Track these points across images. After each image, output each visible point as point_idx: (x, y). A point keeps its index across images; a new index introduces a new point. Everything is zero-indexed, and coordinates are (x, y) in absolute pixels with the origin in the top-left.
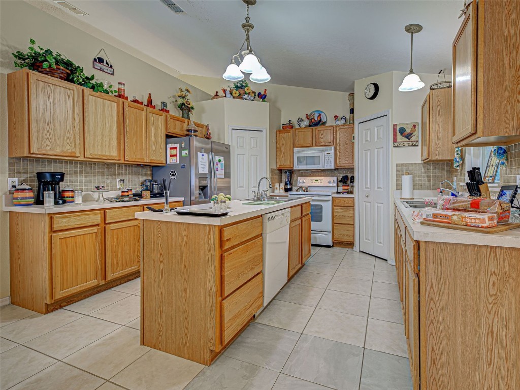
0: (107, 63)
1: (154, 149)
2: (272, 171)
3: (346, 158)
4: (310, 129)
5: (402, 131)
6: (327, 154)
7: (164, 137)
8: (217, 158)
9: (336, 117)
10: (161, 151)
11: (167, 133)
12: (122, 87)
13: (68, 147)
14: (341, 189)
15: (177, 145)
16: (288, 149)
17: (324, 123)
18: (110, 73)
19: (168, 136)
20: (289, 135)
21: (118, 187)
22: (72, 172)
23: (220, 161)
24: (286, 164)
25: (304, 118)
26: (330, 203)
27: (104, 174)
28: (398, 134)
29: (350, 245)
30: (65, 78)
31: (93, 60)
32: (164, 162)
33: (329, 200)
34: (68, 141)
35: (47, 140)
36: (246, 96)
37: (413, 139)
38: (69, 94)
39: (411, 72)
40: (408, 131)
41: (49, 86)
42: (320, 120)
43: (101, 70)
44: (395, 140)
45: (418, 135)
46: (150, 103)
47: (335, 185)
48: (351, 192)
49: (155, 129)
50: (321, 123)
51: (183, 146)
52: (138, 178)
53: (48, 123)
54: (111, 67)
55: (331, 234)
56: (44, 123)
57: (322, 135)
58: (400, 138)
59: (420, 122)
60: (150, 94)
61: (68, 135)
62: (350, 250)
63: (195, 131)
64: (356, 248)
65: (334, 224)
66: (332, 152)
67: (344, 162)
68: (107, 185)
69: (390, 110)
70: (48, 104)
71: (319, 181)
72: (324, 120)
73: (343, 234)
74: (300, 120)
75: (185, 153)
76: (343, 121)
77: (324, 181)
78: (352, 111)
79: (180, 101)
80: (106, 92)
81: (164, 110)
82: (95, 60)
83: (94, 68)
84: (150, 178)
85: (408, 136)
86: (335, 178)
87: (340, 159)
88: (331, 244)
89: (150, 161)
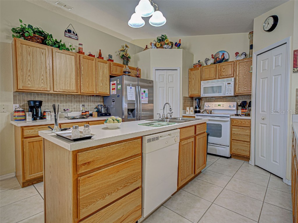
0: (74, 33)
1: (101, 85)
2: (185, 98)
3: (245, 86)
4: (214, 66)
6: (228, 84)
7: (108, 77)
8: (143, 90)
9: (237, 54)
10: (106, 86)
11: (111, 75)
12: (81, 46)
13: (42, 85)
14: (240, 112)
15: (115, 82)
16: (197, 82)
17: (227, 60)
18: (76, 38)
19: (111, 77)
20: (197, 72)
21: (81, 109)
22: (52, 100)
23: (144, 92)
24: (195, 93)
25: (210, 57)
26: (229, 123)
27: (72, 101)
29: (247, 158)
30: (41, 42)
31: (64, 31)
32: (109, 93)
33: (228, 121)
34: (42, 81)
35: (29, 81)
36: (165, 46)
38: (42, 52)
41: (29, 47)
42: (224, 58)
43: (70, 37)
44: (296, 66)
46: (100, 55)
47: (235, 108)
48: (249, 115)
49: (102, 72)
50: (224, 60)
51: (118, 83)
52: (95, 104)
53: (29, 70)
54: (76, 35)
55: (229, 148)
56: (27, 70)
57: (224, 69)
60: (100, 50)
61: (43, 78)
62: (246, 163)
63: (129, 72)
64: (252, 161)
65: (232, 140)
66: (232, 83)
67: (241, 90)
68: (74, 108)
69: (291, 37)
70: (29, 59)
71: (221, 106)
72: (226, 57)
73: (240, 149)
74: (207, 60)
75: (119, 86)
76: (243, 56)
77: (225, 105)
78: (251, 47)
79: (122, 53)
80: (68, 49)
81: (110, 60)
82: (66, 31)
83: (65, 36)
84: (102, 104)
86: (235, 103)
87: (239, 87)
88: (228, 155)
89: (98, 93)
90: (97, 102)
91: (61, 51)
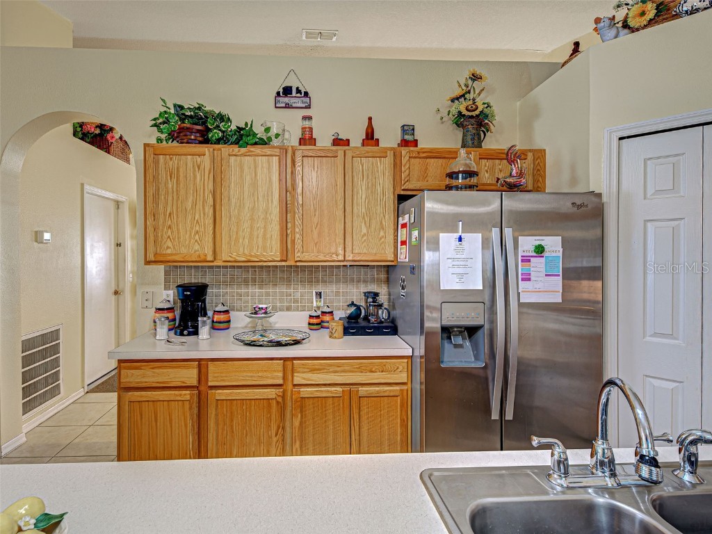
0: (298, 91)
1: (364, 230)
7: (391, 200)
10: (382, 234)
11: (402, 193)
12: (307, 124)
13: (197, 247)
18: (304, 105)
21: (315, 304)
27: (290, 281)
30: (200, 139)
31: (275, 94)
32: (391, 257)
34: (197, 237)
35: (169, 240)
38: (199, 163)
41: (171, 159)
43: (288, 106)
46: (370, 137)
49: (367, 188)
51: (412, 219)
52: (357, 288)
53: (170, 214)
54: (306, 94)
56: (165, 215)
60: (370, 119)
61: (197, 228)
63: (470, 174)
68: (296, 301)
70: (170, 186)
75: (415, 236)
81: (408, 141)
82: (278, 93)
83: (276, 107)
89: (350, 258)
90: (365, 281)
91: (243, 150)
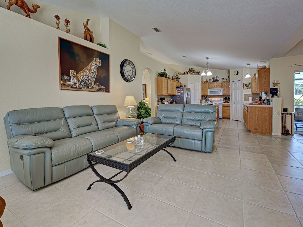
2: (201, 96)
4: (214, 82)
5: (246, 85)
6: (220, 90)
9: (223, 79)
10: (175, 91)
15: (180, 90)
16: (206, 89)
17: (218, 80)
19: (177, 87)
20: (206, 85)
24: (205, 94)
25: (211, 79)
26: (222, 106)
28: (245, 86)
29: (229, 118)
32: (176, 94)
36: (194, 73)
37: (249, 87)
39: (248, 74)
40: (248, 85)
42: (217, 79)
44: (244, 87)
45: (250, 86)
47: (223, 100)
48: (229, 102)
51: (182, 90)
55: (222, 115)
57: (218, 84)
58: (245, 87)
59: (251, 82)
62: (228, 120)
64: (231, 119)
65: (223, 112)
66: (222, 90)
67: (226, 93)
69: (242, 79)
71: (217, 99)
72: (218, 79)
73: (226, 115)
74: (210, 80)
75: (182, 92)
76: (225, 80)
78: (229, 77)
85: (248, 86)
86: (222, 98)
87: (224, 92)
88: (222, 118)
